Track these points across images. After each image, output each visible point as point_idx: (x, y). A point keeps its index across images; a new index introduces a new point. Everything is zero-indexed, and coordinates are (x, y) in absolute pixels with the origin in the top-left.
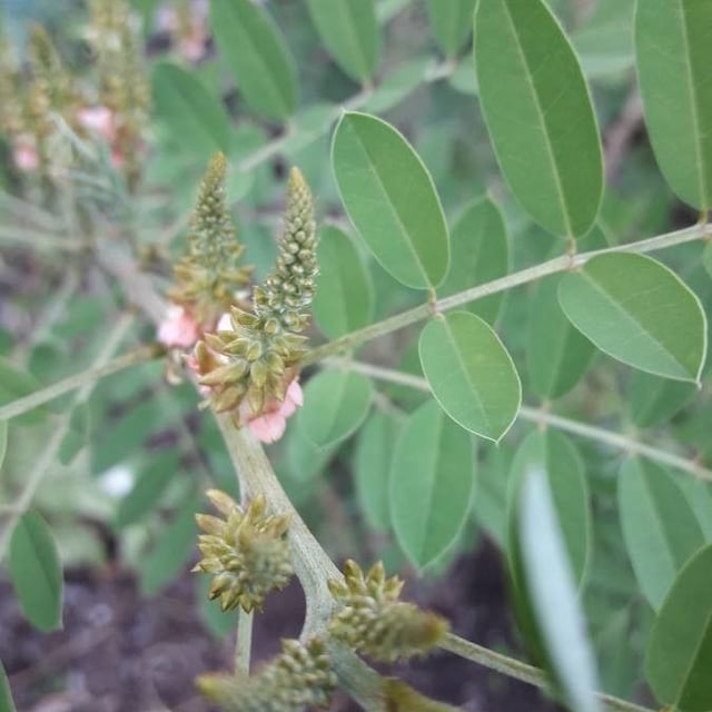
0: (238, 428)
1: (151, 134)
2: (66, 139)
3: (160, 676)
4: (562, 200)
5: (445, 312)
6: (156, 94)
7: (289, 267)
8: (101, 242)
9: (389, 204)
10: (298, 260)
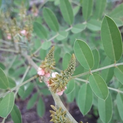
0: (55, 93)
1: (33, 35)
2: (18, 36)
3: (27, 118)
4: (114, 55)
5: (92, 73)
6: (34, 28)
7: (70, 70)
8: (22, 52)
9: (83, 55)
10: (72, 68)
